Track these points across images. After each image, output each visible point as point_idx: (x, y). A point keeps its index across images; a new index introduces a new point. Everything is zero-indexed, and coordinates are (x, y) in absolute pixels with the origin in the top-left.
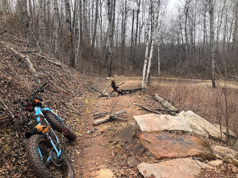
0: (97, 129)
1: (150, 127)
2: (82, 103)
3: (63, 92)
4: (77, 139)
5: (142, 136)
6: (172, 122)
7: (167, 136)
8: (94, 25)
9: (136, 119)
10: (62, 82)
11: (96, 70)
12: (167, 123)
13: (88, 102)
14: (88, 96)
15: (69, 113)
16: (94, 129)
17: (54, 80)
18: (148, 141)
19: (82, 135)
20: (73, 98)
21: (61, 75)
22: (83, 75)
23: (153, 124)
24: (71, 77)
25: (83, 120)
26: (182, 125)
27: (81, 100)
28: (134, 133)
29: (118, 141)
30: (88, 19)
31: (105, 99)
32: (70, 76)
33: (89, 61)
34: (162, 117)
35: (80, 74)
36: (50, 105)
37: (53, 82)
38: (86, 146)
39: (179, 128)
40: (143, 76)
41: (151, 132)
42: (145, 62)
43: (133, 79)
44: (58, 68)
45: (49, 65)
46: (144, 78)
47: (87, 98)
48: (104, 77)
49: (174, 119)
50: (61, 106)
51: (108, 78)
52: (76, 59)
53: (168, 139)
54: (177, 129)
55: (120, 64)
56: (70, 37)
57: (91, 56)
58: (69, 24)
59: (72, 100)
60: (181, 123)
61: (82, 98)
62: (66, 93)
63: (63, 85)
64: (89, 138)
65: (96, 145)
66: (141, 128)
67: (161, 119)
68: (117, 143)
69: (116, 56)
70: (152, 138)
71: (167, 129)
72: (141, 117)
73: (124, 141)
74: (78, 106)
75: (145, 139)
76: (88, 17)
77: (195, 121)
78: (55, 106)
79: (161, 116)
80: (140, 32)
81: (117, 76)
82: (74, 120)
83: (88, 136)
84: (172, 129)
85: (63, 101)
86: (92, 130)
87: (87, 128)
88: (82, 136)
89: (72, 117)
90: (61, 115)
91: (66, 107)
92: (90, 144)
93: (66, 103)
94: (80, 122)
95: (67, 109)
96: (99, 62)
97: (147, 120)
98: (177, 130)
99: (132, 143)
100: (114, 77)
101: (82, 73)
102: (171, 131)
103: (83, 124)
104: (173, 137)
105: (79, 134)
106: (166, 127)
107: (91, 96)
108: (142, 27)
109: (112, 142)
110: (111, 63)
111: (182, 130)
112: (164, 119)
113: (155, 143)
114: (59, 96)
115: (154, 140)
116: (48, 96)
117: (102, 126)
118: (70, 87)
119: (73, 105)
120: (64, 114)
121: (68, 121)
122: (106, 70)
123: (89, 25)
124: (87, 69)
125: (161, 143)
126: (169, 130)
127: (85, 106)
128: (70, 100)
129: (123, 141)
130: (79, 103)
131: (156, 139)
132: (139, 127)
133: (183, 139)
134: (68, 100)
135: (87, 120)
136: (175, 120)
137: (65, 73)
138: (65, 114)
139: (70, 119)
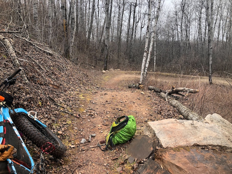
0: (94, 137)
1: (173, 140)
2: (76, 99)
3: (53, 85)
4: (67, 152)
5: (167, 157)
6: (203, 132)
7: (202, 155)
8: (90, 18)
9: (153, 127)
10: (53, 72)
11: (92, 62)
12: (196, 133)
13: (83, 98)
14: (83, 91)
15: (58, 112)
16: (90, 136)
17: (42, 69)
18: (178, 167)
19: (74, 146)
20: (65, 92)
21: (52, 65)
22: (78, 67)
23: (177, 134)
24: (64, 68)
25: (76, 122)
26: (217, 137)
27: (74, 95)
28: (152, 149)
29: (127, 160)
30: (84, 12)
31: (103, 94)
32: (63, 66)
33: (85, 53)
34: (187, 123)
35: (74, 66)
36: (32, 102)
37: (41, 73)
38: (80, 166)
39: (214, 141)
40: (142, 70)
41: (178, 149)
42: (144, 55)
43: (129, 73)
44: (49, 57)
45: (38, 53)
46: (142, 73)
47: (82, 92)
48: (100, 70)
49: (204, 127)
50: (48, 103)
51: (104, 71)
52: (71, 50)
53: (204, 161)
54: (211, 143)
55: (116, 58)
56: (65, 25)
57: (87, 48)
58: (64, 10)
59: (63, 95)
60: (215, 134)
61: (76, 92)
62: (56, 86)
63: (53, 76)
64: (84, 152)
65: (94, 164)
66: (161, 141)
67: (186, 127)
68: (125, 162)
69: (112, 49)
70: (183, 160)
71: (198, 144)
72: (159, 124)
73: (136, 159)
74: (71, 102)
75: (173, 162)
76: (84, 10)
77: (224, 128)
78: (40, 103)
79: (185, 122)
80: (136, 26)
81: (113, 70)
82: (64, 123)
83: (83, 147)
84: (204, 143)
85: (51, 96)
86: (88, 138)
87: (82, 134)
88: (73, 148)
89: (61, 117)
90: (47, 115)
91: (55, 105)
92: (85, 161)
93: (56, 99)
94: (72, 126)
95: (56, 107)
96: (95, 54)
97: (167, 129)
98: (212, 145)
99: (151, 168)
100: (110, 70)
101: (77, 64)
102: (204, 146)
103: (76, 128)
104: (211, 157)
105: (70, 145)
106: (195, 140)
107: (86, 90)
108: (138, 22)
109: (117, 159)
110: (107, 56)
111: (219, 145)
112: (190, 127)
113: (189, 170)
114: (47, 89)
115: (186, 163)
116: (32, 89)
117: (102, 132)
118: (62, 79)
119: (65, 101)
120: (51, 114)
121: (56, 125)
122: (102, 63)
123: (85, 18)
124: (82, 61)
125: (196, 169)
126: (201, 144)
127: (79, 102)
128: (62, 94)
129: (134, 161)
130: (72, 99)
131: (188, 161)
132: (158, 140)
133: (225, 161)
134: (58, 95)
135: (82, 123)
136: (206, 129)
137: (57, 63)
138: (53, 114)
139: (60, 120)
